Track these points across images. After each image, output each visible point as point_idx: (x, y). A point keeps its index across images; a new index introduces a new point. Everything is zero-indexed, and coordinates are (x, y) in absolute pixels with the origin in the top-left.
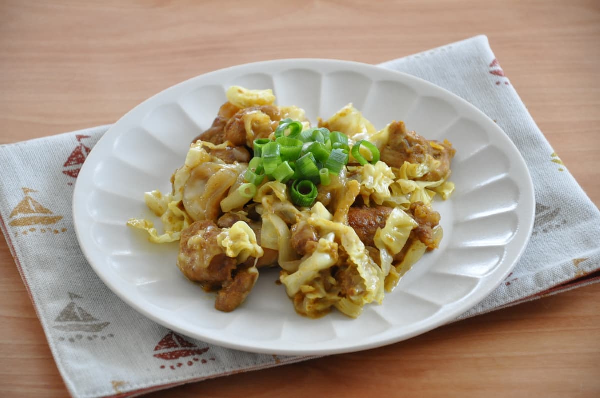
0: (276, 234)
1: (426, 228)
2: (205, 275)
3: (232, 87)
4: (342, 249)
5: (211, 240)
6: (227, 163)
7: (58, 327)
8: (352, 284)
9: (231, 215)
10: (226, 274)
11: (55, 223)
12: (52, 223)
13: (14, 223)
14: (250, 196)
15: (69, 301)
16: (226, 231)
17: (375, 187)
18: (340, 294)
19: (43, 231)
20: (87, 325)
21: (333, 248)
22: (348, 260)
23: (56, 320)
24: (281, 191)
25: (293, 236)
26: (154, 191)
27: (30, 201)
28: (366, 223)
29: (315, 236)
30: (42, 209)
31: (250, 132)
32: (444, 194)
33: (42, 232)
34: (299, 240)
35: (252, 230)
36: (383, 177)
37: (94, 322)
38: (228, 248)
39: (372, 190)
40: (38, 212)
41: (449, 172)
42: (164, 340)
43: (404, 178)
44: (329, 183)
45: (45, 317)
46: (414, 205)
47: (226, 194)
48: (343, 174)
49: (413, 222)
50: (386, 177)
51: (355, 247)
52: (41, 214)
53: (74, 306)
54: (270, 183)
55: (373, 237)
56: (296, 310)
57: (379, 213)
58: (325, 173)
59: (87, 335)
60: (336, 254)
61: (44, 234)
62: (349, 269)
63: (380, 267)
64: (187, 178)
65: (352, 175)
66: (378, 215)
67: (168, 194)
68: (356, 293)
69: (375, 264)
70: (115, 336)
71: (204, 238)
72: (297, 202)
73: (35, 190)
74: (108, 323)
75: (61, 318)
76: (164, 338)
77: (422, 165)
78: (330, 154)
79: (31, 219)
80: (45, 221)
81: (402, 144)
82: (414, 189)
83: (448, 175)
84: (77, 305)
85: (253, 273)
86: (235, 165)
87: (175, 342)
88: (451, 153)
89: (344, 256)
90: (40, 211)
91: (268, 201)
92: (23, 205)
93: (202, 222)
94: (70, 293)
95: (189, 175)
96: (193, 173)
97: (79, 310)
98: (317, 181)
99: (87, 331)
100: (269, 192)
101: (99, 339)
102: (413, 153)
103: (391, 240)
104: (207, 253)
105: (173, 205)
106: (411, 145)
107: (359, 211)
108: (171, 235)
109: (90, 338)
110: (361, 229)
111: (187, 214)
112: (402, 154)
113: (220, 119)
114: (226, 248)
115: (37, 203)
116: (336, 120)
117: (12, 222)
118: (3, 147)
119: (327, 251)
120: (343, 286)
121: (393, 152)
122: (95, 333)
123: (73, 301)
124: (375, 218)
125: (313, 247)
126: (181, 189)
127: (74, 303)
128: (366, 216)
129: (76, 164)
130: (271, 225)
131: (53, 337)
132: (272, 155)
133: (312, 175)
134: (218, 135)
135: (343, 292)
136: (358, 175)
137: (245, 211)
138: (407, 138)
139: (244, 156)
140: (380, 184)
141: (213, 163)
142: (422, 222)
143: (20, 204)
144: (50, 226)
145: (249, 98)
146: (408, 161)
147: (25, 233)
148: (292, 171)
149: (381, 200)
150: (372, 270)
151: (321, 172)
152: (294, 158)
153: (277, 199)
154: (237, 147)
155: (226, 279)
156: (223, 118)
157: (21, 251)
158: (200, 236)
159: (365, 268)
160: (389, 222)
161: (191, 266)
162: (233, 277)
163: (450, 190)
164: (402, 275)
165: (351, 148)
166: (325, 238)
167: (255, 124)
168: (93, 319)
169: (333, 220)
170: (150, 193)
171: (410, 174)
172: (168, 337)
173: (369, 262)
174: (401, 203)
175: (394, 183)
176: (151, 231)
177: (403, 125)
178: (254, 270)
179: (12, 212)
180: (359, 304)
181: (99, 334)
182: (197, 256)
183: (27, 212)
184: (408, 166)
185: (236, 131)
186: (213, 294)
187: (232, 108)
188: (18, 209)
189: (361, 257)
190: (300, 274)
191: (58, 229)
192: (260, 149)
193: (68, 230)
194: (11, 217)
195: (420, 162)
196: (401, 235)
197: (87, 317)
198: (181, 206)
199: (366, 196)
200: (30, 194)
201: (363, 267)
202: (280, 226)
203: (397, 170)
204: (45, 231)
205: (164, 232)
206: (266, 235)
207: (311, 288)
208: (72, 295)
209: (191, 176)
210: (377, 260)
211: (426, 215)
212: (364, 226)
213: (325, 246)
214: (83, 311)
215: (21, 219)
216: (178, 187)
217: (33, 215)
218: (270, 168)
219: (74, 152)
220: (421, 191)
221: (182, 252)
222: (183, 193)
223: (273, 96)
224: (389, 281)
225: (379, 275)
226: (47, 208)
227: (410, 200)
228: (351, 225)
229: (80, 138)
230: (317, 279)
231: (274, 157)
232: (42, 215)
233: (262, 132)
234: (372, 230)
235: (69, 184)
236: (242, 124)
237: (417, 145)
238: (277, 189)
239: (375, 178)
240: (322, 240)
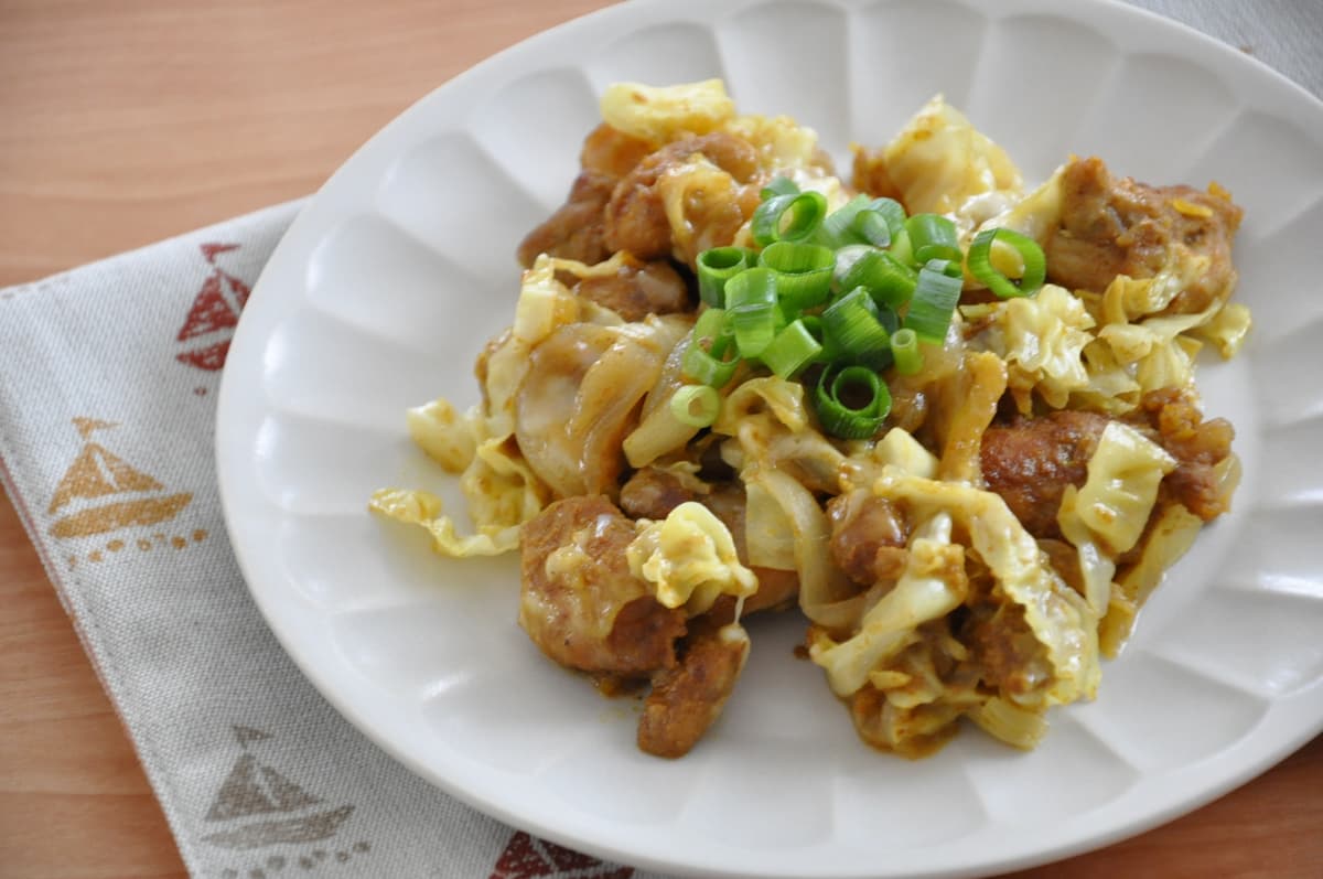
0: (787, 527)
1: (1200, 471)
2: (603, 657)
3: (613, 85)
4: (975, 559)
5: (610, 560)
6: (629, 319)
7: (216, 839)
8: (1015, 661)
9: (654, 477)
10: (663, 652)
11: (173, 516)
12: (165, 518)
13: (63, 530)
14: (701, 422)
15: (237, 752)
16: (651, 530)
17: (1044, 363)
18: (982, 687)
19: (144, 545)
20: (294, 822)
21: (950, 562)
22: (995, 592)
23: (207, 819)
24: (789, 402)
25: (835, 533)
26: (431, 405)
27: (98, 458)
28: (1030, 468)
29: (894, 525)
30: (134, 480)
31: (682, 226)
32: (1224, 343)
33: (141, 548)
34: (853, 548)
35: (721, 526)
36: (1064, 331)
37: (312, 810)
38: (662, 583)
39: (1036, 373)
40: (122, 489)
41: (1233, 280)
42: (510, 853)
43: (1116, 321)
44: (918, 366)
45: (178, 810)
46: (1155, 399)
47: (636, 417)
48: (953, 337)
49: (1161, 458)
50: (1070, 329)
51: (1012, 553)
52: (134, 493)
53: (252, 767)
54: (755, 381)
55: (1056, 511)
56: (861, 735)
57: (1063, 438)
58: (905, 343)
59: (297, 854)
60: (961, 577)
61: (148, 553)
62: (999, 614)
63: (1083, 595)
64: (522, 370)
65: (977, 332)
66: (1062, 442)
67: (471, 414)
68: (1028, 687)
69: (1069, 590)
70: (372, 849)
71: (591, 555)
72: (835, 430)
73: (108, 421)
74: (349, 809)
75: (221, 809)
76: (508, 848)
77: (1162, 277)
78: (914, 284)
79: (106, 512)
80: (146, 515)
81: (1102, 223)
82: (1147, 350)
83: (1230, 287)
84: (259, 764)
85: (735, 643)
86: (648, 324)
87: (540, 860)
88: (1231, 220)
89: (983, 582)
90: (128, 484)
91: (755, 436)
92: (80, 473)
93: (578, 502)
94: (236, 728)
95: (527, 365)
96: (535, 356)
97: (266, 779)
98: (884, 363)
99: (295, 840)
100: (755, 407)
101: (330, 863)
102: (1133, 245)
103: (1106, 518)
104: (602, 598)
105: (488, 449)
106: (1128, 224)
107: (1005, 435)
108: (493, 536)
109: (306, 863)
110: (1017, 491)
111: (530, 469)
112: (1103, 251)
113: (591, 178)
114: (654, 584)
115: (119, 460)
116: (904, 151)
117: (57, 526)
118: (8, 297)
119: (937, 574)
120: (990, 666)
121: (1078, 245)
122: (318, 845)
123: (248, 751)
124: (1051, 453)
125: (897, 565)
126: (508, 404)
127: (248, 757)
128: (1029, 451)
129: (209, 330)
130: (772, 503)
131: (204, 872)
132: (755, 307)
133: (870, 346)
134: (588, 229)
135: (989, 683)
136: (992, 330)
137: (693, 462)
138: (1114, 202)
139: (670, 291)
140: (1057, 353)
141: (589, 325)
142: (1185, 454)
143: (73, 470)
144: (160, 527)
145: (661, 115)
146: (1125, 273)
147: (95, 557)
148: (814, 346)
149: (1059, 394)
150: (1066, 613)
151: (894, 342)
152: (815, 304)
153: (779, 427)
154: (649, 268)
155: (661, 666)
156: (598, 176)
157: (90, 611)
158: (578, 549)
159: (1044, 608)
160: (1096, 468)
161: (560, 633)
162: (680, 657)
163: (1240, 331)
164: (1141, 603)
165: (965, 250)
166: (925, 535)
167: (694, 201)
168: (308, 800)
169: (938, 475)
170: (421, 410)
171: (1133, 307)
172: (519, 842)
173: (1053, 589)
174: (1116, 393)
175: (1096, 341)
176: (439, 527)
177: (1099, 169)
178: (734, 634)
179: (54, 495)
180: (1035, 710)
181: (329, 845)
182: (575, 604)
183: (92, 494)
184: (1126, 287)
185: (641, 219)
186: (627, 703)
187: (617, 140)
188: (69, 486)
189: (1030, 580)
190: (867, 642)
191: (182, 535)
192: (720, 285)
193: (210, 535)
194: (52, 510)
195: (1157, 269)
196: (1132, 500)
197: (290, 796)
198: (512, 447)
199: (1022, 391)
200: (97, 436)
201: (1039, 608)
202: (797, 504)
203: (1096, 297)
204: (148, 544)
205: (472, 529)
206: (761, 534)
207: (901, 679)
208: (245, 734)
209: (532, 367)
210: (1071, 576)
211: (1192, 432)
212: (1027, 480)
213: (930, 560)
214: (277, 778)
215: (80, 514)
216: (499, 398)
217: (110, 499)
218: (753, 343)
219: (200, 296)
220: (1165, 349)
221: (532, 590)
222: (516, 415)
223: (727, 99)
224: (1108, 629)
225: (1083, 625)
226: (146, 473)
227: (1137, 379)
228: (993, 485)
229: (212, 251)
230: (914, 649)
231: (762, 312)
232: (135, 496)
233: (713, 220)
234: (1049, 490)
235: (197, 392)
236: (656, 206)
237: (1146, 221)
238: (777, 400)
239: (1041, 336)
240: (919, 544)
